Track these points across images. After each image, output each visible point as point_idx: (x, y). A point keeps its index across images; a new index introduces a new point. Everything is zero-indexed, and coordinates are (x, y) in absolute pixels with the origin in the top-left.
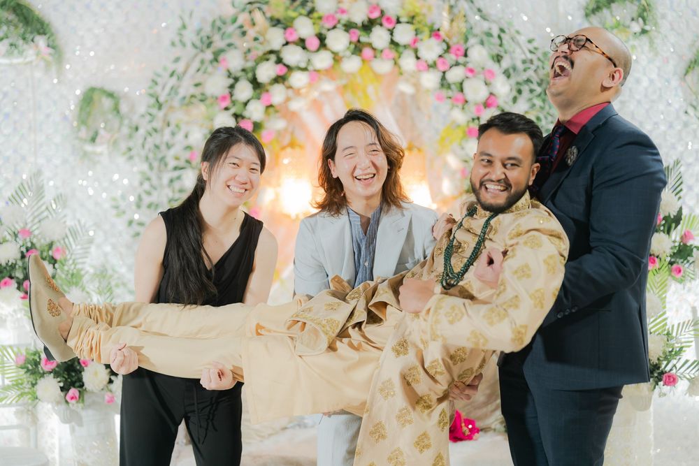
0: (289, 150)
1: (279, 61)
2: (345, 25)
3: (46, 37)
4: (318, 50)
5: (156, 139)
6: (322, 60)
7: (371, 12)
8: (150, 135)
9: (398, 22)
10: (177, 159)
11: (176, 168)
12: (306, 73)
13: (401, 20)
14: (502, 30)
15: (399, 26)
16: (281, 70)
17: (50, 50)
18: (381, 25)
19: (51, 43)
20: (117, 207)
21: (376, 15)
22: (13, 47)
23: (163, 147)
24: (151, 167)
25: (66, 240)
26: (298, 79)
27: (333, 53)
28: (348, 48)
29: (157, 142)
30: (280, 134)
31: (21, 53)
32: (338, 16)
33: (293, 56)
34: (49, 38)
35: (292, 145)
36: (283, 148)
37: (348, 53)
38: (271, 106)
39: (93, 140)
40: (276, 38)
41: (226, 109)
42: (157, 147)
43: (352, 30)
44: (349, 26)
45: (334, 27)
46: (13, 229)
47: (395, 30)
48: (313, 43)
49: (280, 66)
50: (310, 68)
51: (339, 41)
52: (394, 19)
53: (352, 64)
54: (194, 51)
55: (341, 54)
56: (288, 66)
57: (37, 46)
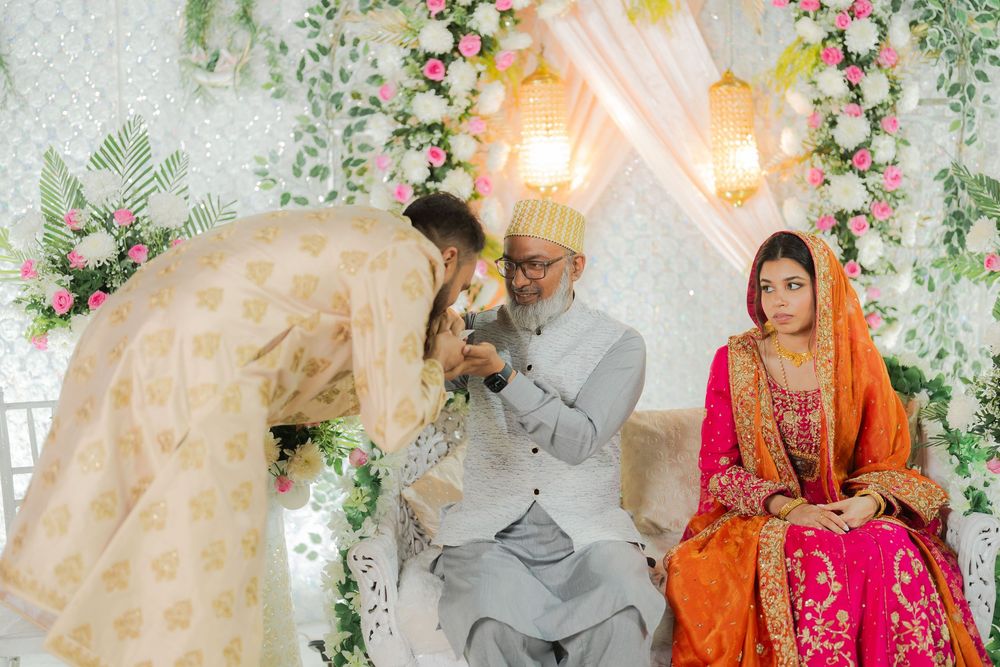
10: (356, 96)
11: (355, 112)
20: (264, 174)
23: (336, 77)
24: (316, 111)
25: (190, 226)
29: (327, 69)
30: (522, 55)
35: (540, 74)
36: (527, 81)
39: (211, 67)
41: (440, 16)
42: (326, 76)
46: (102, 210)
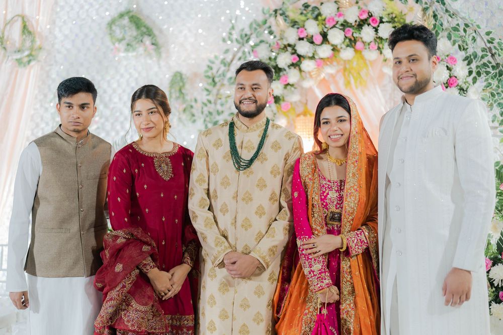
0: (302, 117)
1: (294, 52)
2: (342, 25)
3: (150, 38)
4: (322, 43)
5: (211, 107)
6: (324, 51)
7: (361, 15)
8: (206, 105)
9: (381, 22)
12: (313, 61)
13: (384, 20)
14: (467, 25)
15: (381, 25)
16: (294, 59)
17: (153, 47)
18: (369, 25)
19: (154, 42)
21: (365, 16)
22: (129, 46)
23: (215, 113)
26: (307, 65)
27: (332, 45)
28: (343, 42)
29: (211, 110)
30: (295, 104)
31: (134, 50)
32: (337, 19)
33: (304, 48)
34: (152, 38)
35: (305, 113)
36: (298, 115)
37: (344, 46)
38: (288, 84)
40: (292, 36)
42: (210, 113)
43: (347, 29)
44: (345, 25)
45: (334, 26)
47: (379, 28)
48: (318, 39)
49: (295, 56)
50: (316, 57)
51: (336, 37)
52: (378, 20)
53: (347, 54)
54: (238, 46)
55: (339, 47)
56: (299, 56)
57: (145, 45)
